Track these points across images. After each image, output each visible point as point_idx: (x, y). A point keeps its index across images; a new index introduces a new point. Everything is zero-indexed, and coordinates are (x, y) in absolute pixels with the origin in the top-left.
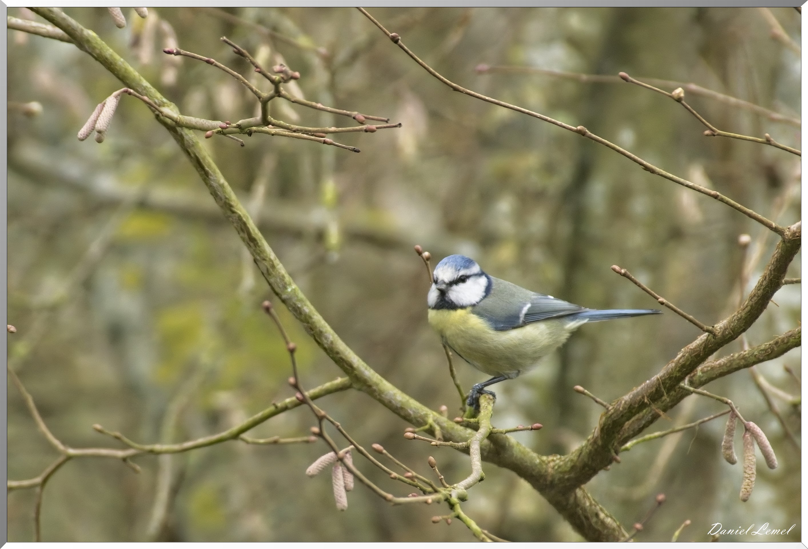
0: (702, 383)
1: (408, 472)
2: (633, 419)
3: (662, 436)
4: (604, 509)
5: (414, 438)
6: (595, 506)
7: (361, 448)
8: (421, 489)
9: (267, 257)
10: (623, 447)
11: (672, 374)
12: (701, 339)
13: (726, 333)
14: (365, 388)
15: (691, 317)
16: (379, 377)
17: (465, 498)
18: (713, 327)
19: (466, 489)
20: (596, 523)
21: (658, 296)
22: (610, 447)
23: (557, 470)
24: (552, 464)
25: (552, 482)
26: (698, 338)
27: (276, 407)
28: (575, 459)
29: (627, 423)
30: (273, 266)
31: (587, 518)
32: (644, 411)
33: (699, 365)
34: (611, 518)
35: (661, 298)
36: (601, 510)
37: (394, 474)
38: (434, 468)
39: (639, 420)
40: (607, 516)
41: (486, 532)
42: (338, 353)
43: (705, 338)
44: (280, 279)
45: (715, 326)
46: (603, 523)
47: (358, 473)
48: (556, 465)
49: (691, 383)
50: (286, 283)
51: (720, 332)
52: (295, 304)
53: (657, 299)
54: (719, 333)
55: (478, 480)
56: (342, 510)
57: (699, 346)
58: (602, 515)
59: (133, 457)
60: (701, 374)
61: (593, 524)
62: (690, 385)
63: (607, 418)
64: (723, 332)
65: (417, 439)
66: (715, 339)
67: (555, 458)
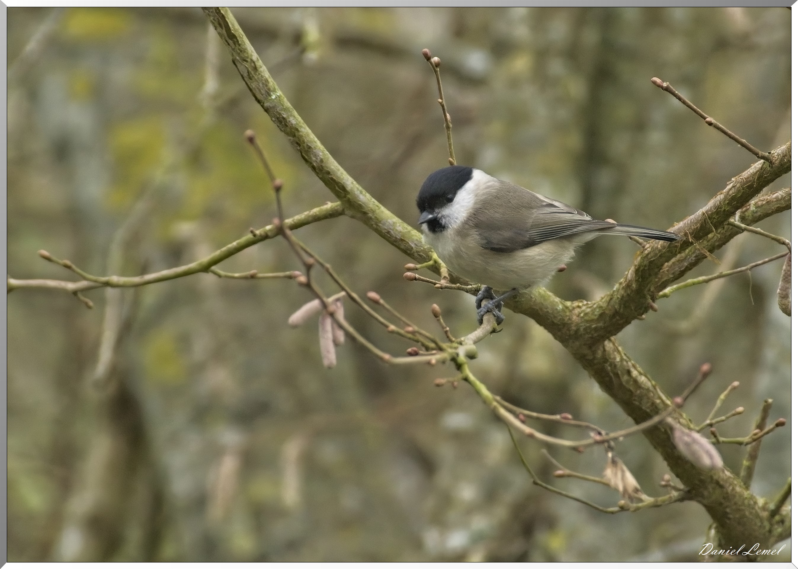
0: (756, 219)
1: (409, 325)
2: (673, 260)
3: (707, 281)
4: (638, 366)
5: (415, 279)
6: (627, 362)
7: (355, 295)
8: (423, 345)
9: (248, 57)
10: (661, 293)
11: (721, 208)
12: (755, 167)
13: (785, 161)
14: (359, 215)
15: (744, 141)
16: (377, 203)
17: (474, 355)
18: (770, 153)
19: (475, 343)
20: (628, 382)
21: (706, 116)
22: (645, 292)
23: (582, 317)
24: (577, 311)
25: (577, 331)
26: (751, 166)
27: (255, 235)
28: (604, 305)
29: (666, 264)
30: (255, 69)
31: (617, 375)
32: (687, 251)
33: (752, 198)
34: (646, 376)
35: (709, 117)
36: (634, 366)
37: (392, 327)
38: (438, 318)
39: (680, 261)
40: (641, 374)
41: (498, 398)
42: (328, 173)
43: (760, 166)
44: (263, 84)
45: (772, 152)
46: (635, 381)
47: (351, 330)
48: (582, 312)
49: (743, 219)
50: (269, 89)
51: (778, 159)
52: (280, 114)
53: (705, 118)
54: (776, 160)
55: (489, 332)
56: (330, 368)
57: (754, 174)
58: (635, 373)
59: (85, 290)
60: (754, 209)
61: (624, 383)
62: (742, 221)
63: (643, 258)
64: (782, 160)
65: (419, 280)
66: (772, 167)
67: (581, 304)
